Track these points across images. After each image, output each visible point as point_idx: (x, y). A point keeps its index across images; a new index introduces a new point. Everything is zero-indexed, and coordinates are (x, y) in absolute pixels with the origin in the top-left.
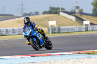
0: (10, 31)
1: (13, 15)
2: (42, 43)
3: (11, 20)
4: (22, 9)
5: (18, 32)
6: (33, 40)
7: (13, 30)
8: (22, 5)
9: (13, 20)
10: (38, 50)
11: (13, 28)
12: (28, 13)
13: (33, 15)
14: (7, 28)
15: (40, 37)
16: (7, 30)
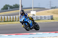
0: (43, 17)
1: (45, 8)
2: (32, 26)
3: (43, 11)
4: (50, 4)
5: (48, 18)
6: (25, 24)
7: (45, 17)
8: (50, 2)
9: (45, 11)
10: (29, 30)
11: (45, 16)
12: (54, 7)
13: (57, 8)
14: (41, 16)
15: (30, 22)
16: (41, 17)
